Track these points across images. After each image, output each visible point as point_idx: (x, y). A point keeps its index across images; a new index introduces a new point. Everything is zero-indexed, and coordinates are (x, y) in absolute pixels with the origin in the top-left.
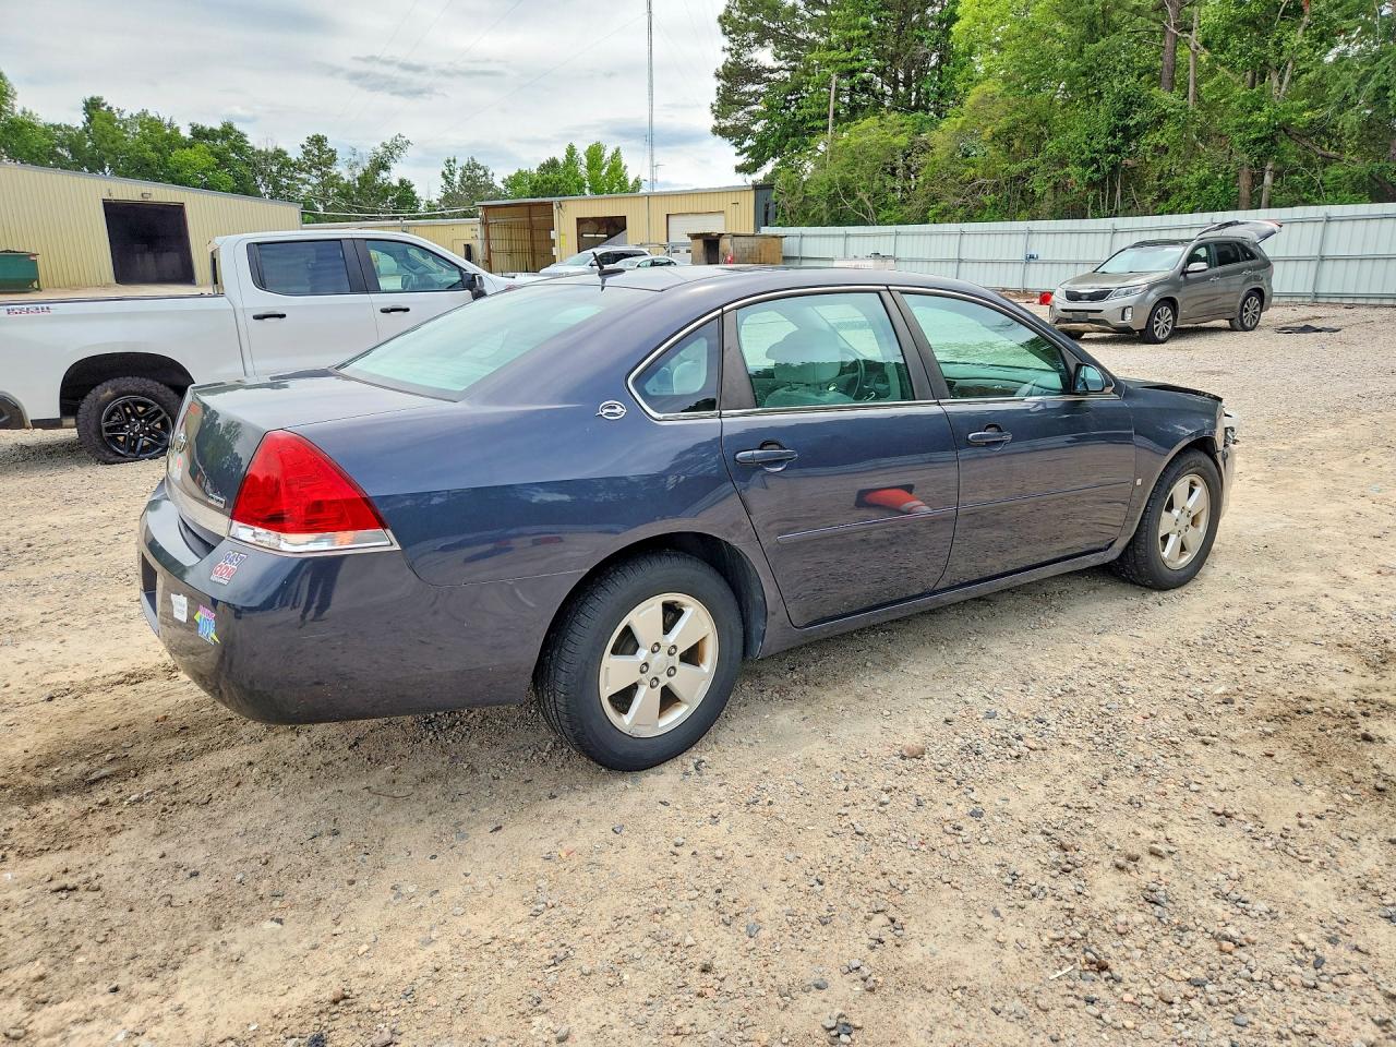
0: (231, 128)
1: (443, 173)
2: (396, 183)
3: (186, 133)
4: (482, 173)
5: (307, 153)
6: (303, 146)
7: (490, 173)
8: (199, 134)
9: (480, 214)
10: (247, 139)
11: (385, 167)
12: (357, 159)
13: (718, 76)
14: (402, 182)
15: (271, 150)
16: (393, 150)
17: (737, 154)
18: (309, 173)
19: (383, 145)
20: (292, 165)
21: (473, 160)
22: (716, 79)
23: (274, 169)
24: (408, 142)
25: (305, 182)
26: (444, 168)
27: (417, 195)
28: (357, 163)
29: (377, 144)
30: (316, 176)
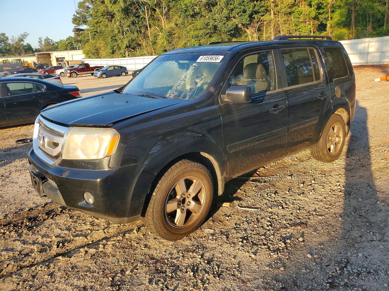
1: (39, 42)
2: (26, 44)
4: (50, 41)
7: (53, 41)
9: (36, 56)
11: (23, 41)
12: (14, 39)
13: (73, 31)
16: (24, 36)
19: (21, 35)
21: (47, 37)
24: (28, 34)
26: (39, 40)
27: (32, 47)
28: (14, 40)
29: (20, 35)
30: (3, 44)
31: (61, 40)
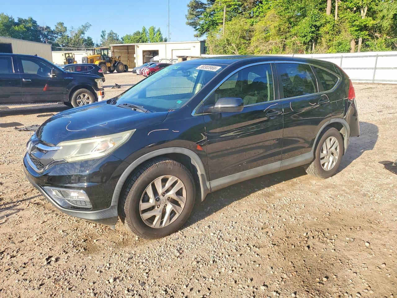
0: (31, 19)
2: (86, 38)
3: (16, 21)
4: (115, 35)
5: (57, 28)
6: (56, 26)
7: (117, 35)
8: (21, 21)
9: (111, 48)
10: (37, 23)
12: (73, 30)
14: (88, 38)
15: (45, 27)
16: (86, 27)
17: (194, 31)
18: (57, 34)
20: (52, 32)
21: (112, 31)
22: (187, 7)
23: (46, 33)
24: (90, 25)
25: (56, 37)
26: (102, 34)
27: (93, 42)
28: (73, 32)
29: (80, 26)
30: (60, 36)
31: (127, 35)
